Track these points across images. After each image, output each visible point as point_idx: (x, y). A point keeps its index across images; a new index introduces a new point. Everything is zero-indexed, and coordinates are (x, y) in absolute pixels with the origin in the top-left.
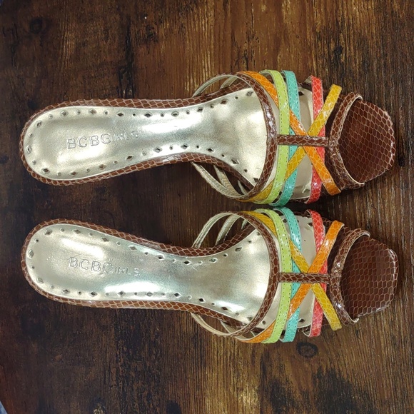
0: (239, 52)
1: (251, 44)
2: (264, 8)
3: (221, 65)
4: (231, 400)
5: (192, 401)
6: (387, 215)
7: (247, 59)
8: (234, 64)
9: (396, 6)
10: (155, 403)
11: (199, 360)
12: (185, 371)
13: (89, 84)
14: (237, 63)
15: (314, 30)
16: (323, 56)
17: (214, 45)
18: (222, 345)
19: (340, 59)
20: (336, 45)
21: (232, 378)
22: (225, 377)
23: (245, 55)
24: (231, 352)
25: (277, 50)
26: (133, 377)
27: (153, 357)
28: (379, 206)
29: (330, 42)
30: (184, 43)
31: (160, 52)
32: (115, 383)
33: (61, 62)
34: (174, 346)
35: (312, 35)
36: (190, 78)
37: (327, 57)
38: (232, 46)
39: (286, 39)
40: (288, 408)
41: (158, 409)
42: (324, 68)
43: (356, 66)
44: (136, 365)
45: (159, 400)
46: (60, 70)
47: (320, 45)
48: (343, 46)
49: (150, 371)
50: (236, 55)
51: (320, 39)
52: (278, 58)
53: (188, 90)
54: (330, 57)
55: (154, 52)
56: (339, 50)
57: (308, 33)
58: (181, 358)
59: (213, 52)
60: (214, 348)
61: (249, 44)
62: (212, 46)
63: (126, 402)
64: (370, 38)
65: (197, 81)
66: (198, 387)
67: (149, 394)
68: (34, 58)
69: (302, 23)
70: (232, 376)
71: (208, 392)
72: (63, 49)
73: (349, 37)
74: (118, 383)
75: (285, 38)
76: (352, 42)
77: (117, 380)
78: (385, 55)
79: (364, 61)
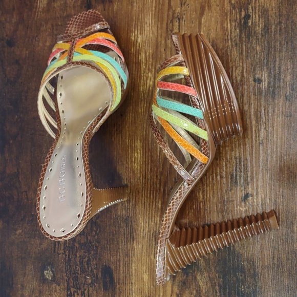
0: (174, 14)
1: (183, 8)
3: (159, 23)
4: (151, 265)
5: (122, 265)
6: (275, 136)
7: (179, 19)
8: (169, 22)
10: (93, 267)
11: (129, 235)
12: (118, 244)
13: (57, 30)
14: (172, 21)
15: (230, 2)
16: (236, 21)
17: (155, 7)
18: (147, 225)
19: (248, 23)
20: (245, 12)
21: (153, 249)
22: (148, 248)
23: (178, 16)
24: (153, 230)
25: (202, 14)
26: (77, 247)
27: (94, 233)
28: (270, 129)
29: (240, 12)
30: (132, 5)
31: (113, 10)
32: (63, 252)
33: (35, 12)
34: (111, 225)
35: (229, 5)
36: (135, 30)
37: (238, 21)
38: (169, 9)
39: (210, 7)
40: (194, 272)
41: (95, 271)
42: (236, 29)
43: (259, 29)
44: (80, 238)
45: (97, 265)
46: (34, 18)
47: (234, 12)
48: (251, 14)
49: (90, 242)
50: (171, 16)
51: (234, 8)
52: (203, 20)
53: (133, 39)
54: (240, 21)
55: (108, 9)
56: (247, 17)
57: (226, 3)
58: (116, 234)
59: (154, 12)
60: (141, 227)
61: (181, 9)
62: (154, 8)
63: (70, 266)
64: (270, 9)
65: (140, 34)
66: (127, 255)
67: (89, 260)
68: (14, 8)
70: (153, 247)
71: (134, 259)
72: (37, 2)
73: (255, 8)
74: (65, 252)
75: (208, 6)
76: (257, 11)
77: (64, 249)
78: (280, 23)
79: (265, 26)
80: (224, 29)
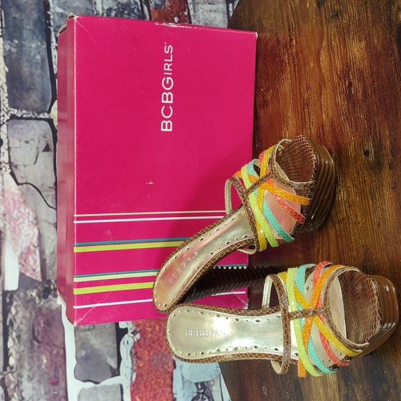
0: (304, 101)
1: (309, 93)
2: (312, 64)
3: (297, 114)
7: (308, 105)
8: (302, 110)
9: (376, 41)
14: (304, 109)
15: (337, 74)
16: (343, 93)
17: (292, 99)
19: (351, 91)
20: (348, 81)
23: (307, 102)
25: (321, 94)
29: (345, 81)
30: (279, 102)
31: (270, 112)
35: (336, 77)
36: (284, 127)
38: (300, 98)
40: (352, 383)
42: (344, 102)
43: (360, 95)
47: (341, 83)
48: (352, 81)
50: (302, 104)
51: (340, 79)
52: (322, 100)
54: (346, 91)
55: (267, 112)
56: (350, 84)
57: (334, 77)
59: (292, 105)
61: (307, 94)
64: (365, 70)
69: (331, 70)
73: (354, 73)
75: (324, 84)
76: (356, 76)
78: (374, 82)
79: (363, 90)
80: (337, 105)
